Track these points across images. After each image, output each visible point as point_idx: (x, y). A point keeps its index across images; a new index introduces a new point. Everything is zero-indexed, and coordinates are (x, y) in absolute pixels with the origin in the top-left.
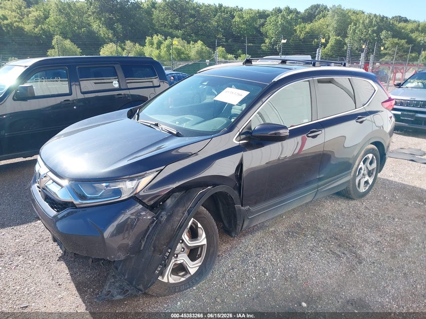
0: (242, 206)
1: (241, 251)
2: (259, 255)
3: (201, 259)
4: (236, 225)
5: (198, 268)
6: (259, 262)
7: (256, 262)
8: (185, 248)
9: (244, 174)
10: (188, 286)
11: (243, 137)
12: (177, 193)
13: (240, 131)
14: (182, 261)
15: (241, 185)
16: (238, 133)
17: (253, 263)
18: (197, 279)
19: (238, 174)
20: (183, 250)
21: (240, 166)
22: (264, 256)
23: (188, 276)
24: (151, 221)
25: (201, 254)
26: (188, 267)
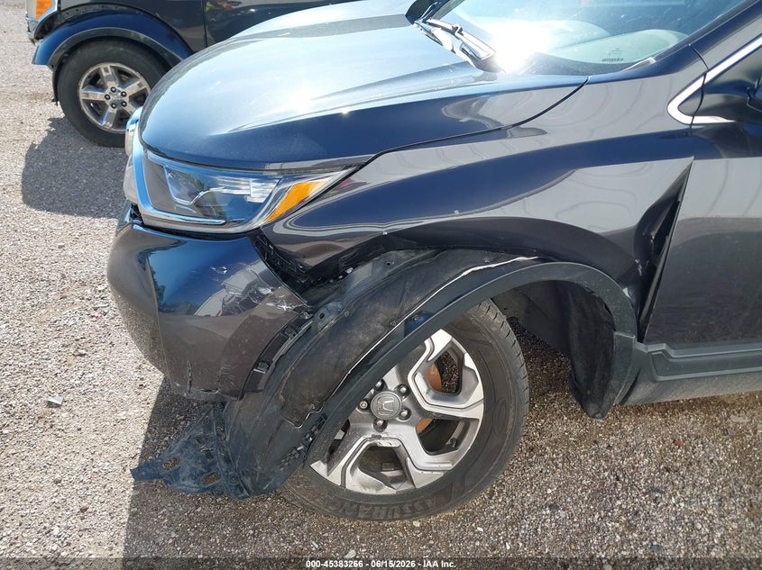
0: (640, 339)
1: (607, 458)
2: (657, 490)
3: (458, 455)
4: (604, 387)
5: (441, 474)
6: (648, 517)
7: (636, 513)
8: (413, 411)
9: (676, 238)
10: (397, 515)
11: (712, 99)
12: (401, 254)
13: (710, 76)
14: (395, 444)
15: (655, 269)
16: (698, 84)
17: (626, 512)
18: (429, 503)
19: (653, 234)
20: (405, 413)
21: (668, 207)
22: (673, 501)
23: (404, 487)
24: (292, 318)
25: (458, 442)
26: (409, 463)
